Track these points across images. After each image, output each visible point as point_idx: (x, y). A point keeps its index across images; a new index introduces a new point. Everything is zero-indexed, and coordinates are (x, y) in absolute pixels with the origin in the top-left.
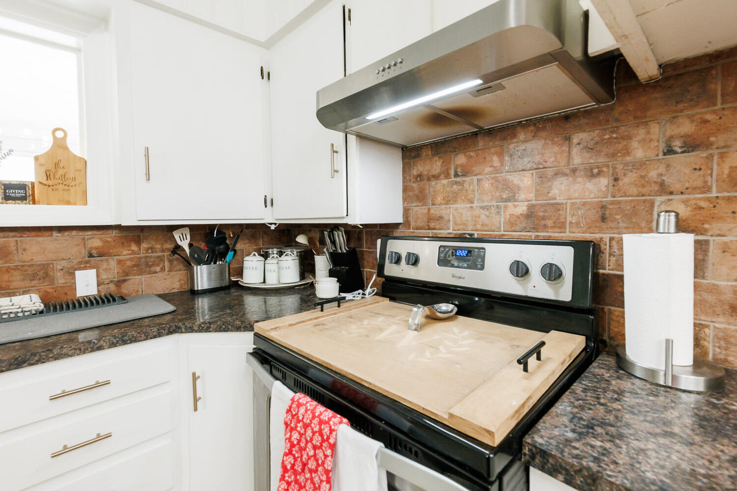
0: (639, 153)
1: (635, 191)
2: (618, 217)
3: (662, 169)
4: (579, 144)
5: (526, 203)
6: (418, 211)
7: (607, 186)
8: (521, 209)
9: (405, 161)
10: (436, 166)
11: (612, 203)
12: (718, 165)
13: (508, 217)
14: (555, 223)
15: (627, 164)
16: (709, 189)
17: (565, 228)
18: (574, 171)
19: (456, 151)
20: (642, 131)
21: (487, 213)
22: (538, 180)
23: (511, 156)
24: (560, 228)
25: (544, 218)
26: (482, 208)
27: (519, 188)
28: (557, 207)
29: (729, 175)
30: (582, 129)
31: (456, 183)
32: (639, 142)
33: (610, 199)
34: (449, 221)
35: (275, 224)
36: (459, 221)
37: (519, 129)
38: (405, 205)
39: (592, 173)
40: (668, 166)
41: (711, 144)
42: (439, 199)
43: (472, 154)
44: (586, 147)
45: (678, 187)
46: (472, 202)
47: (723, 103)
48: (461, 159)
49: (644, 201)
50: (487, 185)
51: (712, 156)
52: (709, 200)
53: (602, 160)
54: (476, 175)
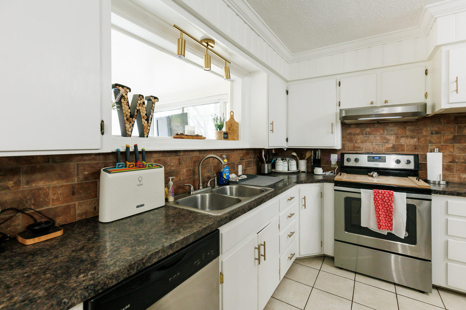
0: (425, 133)
1: (424, 142)
2: (419, 148)
3: (430, 138)
4: (409, 129)
5: (392, 144)
6: (349, 145)
7: (416, 141)
8: (391, 145)
9: (343, 128)
10: (358, 131)
11: (418, 145)
12: (443, 138)
13: (386, 148)
14: (401, 150)
15: (421, 136)
16: (441, 143)
17: (404, 151)
18: (407, 136)
19: (366, 127)
20: (425, 129)
21: (378, 146)
22: (396, 138)
23: (387, 130)
24: (403, 151)
25: (398, 148)
26: (377, 145)
27: (390, 140)
28: (402, 145)
29: (445, 140)
30: (409, 126)
31: (366, 137)
32: (425, 131)
33: (417, 144)
34: (363, 148)
35: (286, 148)
36: (367, 148)
37: (390, 123)
38: (343, 142)
39: (412, 137)
40: (432, 137)
41: (441, 133)
42: (359, 141)
43: (373, 128)
44: (411, 131)
45: (434, 142)
46: (373, 143)
47: (444, 124)
48: (368, 130)
49: (426, 145)
50: (378, 138)
51: (441, 136)
52: (441, 145)
53: (415, 134)
54: (374, 135)
